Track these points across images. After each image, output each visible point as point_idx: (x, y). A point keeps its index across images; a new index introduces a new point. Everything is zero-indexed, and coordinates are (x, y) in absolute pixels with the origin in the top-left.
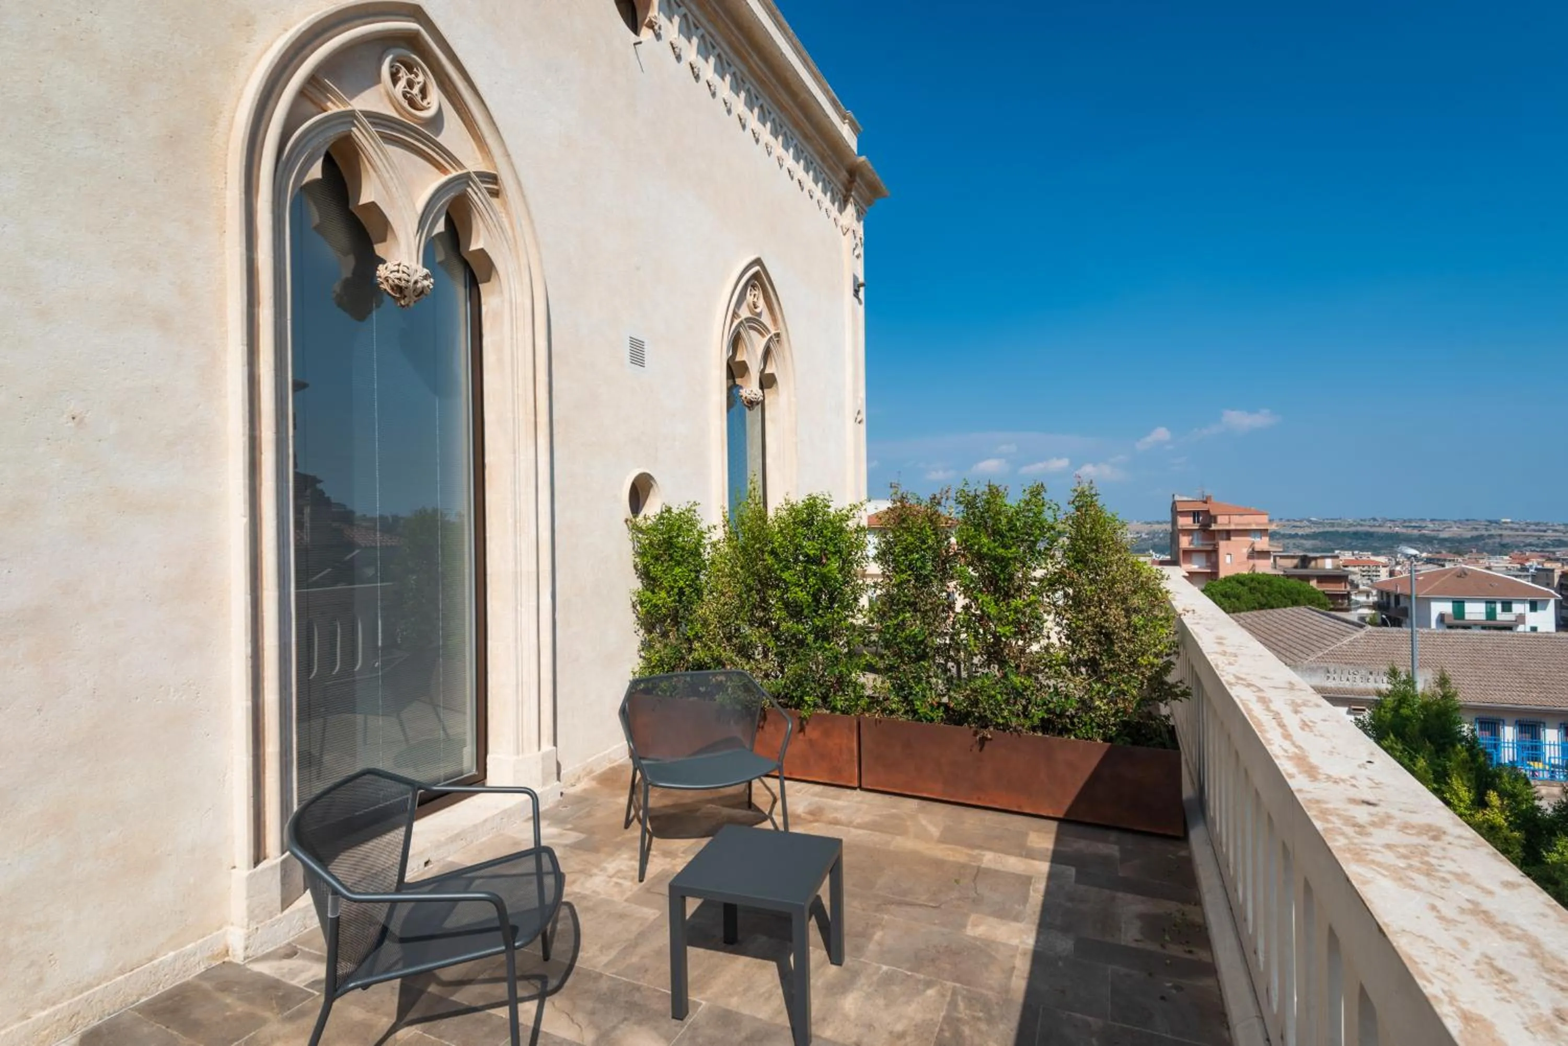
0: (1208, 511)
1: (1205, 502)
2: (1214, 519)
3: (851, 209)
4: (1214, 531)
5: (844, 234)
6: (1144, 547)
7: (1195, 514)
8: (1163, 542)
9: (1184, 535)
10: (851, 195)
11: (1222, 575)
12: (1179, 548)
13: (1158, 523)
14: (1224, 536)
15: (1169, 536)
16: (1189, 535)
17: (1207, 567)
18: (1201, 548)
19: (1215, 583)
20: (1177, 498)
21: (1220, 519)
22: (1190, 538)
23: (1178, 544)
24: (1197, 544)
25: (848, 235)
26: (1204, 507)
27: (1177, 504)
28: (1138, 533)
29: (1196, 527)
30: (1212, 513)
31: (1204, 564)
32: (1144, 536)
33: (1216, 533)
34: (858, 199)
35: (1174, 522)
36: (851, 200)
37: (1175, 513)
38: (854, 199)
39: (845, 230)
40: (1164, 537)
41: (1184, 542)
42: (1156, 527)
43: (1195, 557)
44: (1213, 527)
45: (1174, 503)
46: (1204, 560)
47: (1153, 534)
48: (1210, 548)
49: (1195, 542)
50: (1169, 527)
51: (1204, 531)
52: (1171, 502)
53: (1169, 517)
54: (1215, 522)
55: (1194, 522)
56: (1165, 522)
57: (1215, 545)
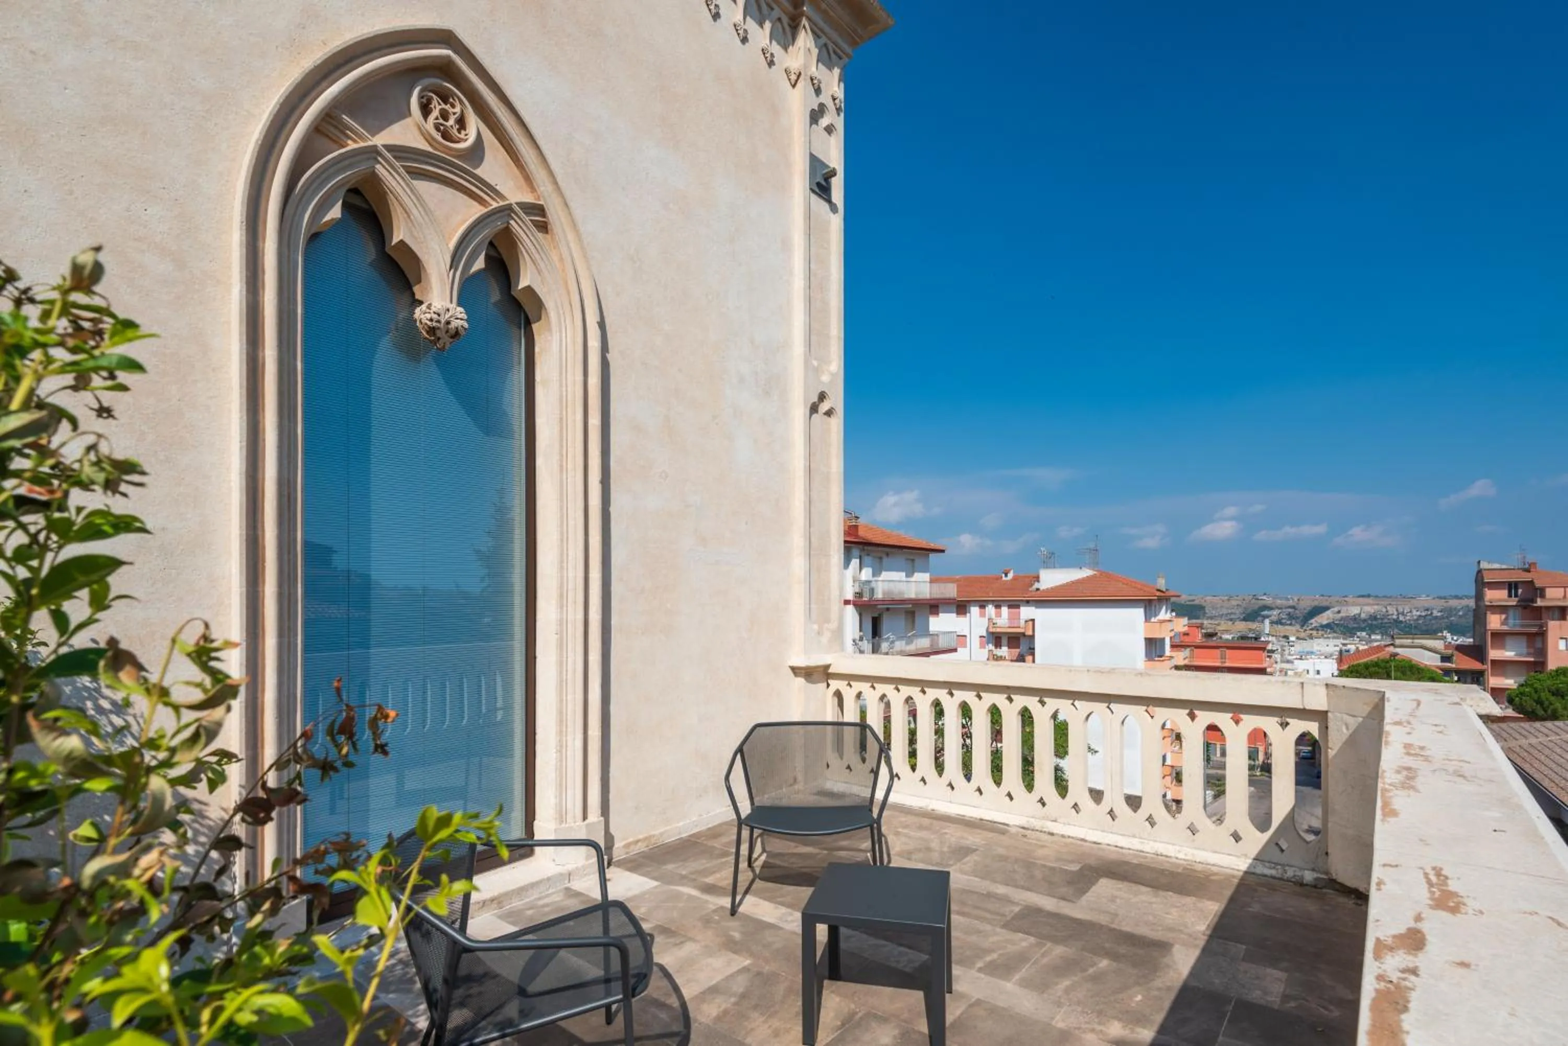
0: (1532, 582)
1: (1528, 571)
2: (1541, 592)
3: (805, 40)
4: (1540, 608)
5: (794, 86)
6: (1434, 627)
7: (1512, 587)
8: (1463, 621)
9: (1493, 613)
10: (802, 14)
11: (1552, 665)
12: (1486, 630)
13: (1457, 597)
14: (1557, 614)
15: (1471, 614)
16: (1501, 613)
17: (1529, 655)
18: (1518, 629)
19: (1540, 676)
20: (1484, 565)
21: (1550, 593)
22: (1504, 616)
23: (1485, 624)
24: (1514, 623)
25: (799, 85)
26: (1527, 577)
27: (1484, 573)
28: (1427, 610)
29: (1513, 602)
30: (1538, 584)
31: (1525, 651)
32: (1436, 613)
33: (1543, 610)
34: (821, 23)
35: (1479, 597)
36: (804, 21)
37: (1481, 583)
38: (809, 19)
39: (793, 77)
40: (1465, 615)
41: (1494, 622)
42: (1454, 603)
43: (1509, 641)
44: (1539, 603)
45: (1480, 572)
46: (1525, 644)
47: (1450, 611)
48: (1534, 630)
49: (1511, 621)
50: (1472, 603)
51: (1525, 608)
52: (1476, 570)
53: (1472, 592)
54: (1543, 596)
55: (1510, 596)
56: (1467, 597)
57: (1541, 626)
